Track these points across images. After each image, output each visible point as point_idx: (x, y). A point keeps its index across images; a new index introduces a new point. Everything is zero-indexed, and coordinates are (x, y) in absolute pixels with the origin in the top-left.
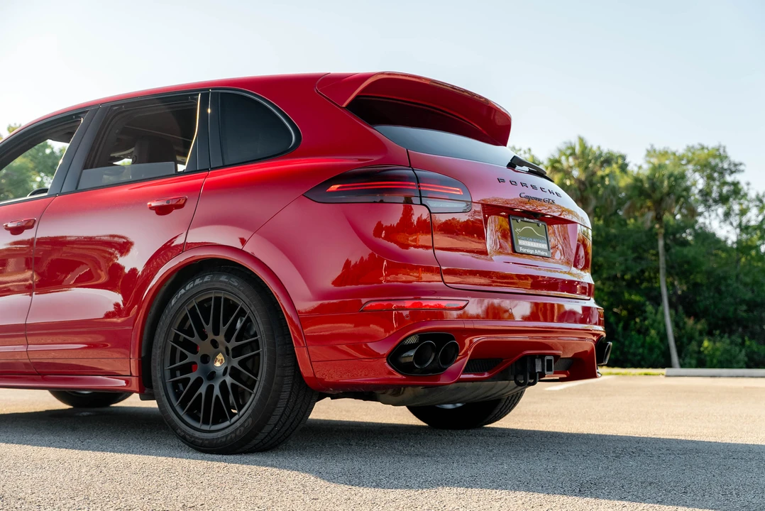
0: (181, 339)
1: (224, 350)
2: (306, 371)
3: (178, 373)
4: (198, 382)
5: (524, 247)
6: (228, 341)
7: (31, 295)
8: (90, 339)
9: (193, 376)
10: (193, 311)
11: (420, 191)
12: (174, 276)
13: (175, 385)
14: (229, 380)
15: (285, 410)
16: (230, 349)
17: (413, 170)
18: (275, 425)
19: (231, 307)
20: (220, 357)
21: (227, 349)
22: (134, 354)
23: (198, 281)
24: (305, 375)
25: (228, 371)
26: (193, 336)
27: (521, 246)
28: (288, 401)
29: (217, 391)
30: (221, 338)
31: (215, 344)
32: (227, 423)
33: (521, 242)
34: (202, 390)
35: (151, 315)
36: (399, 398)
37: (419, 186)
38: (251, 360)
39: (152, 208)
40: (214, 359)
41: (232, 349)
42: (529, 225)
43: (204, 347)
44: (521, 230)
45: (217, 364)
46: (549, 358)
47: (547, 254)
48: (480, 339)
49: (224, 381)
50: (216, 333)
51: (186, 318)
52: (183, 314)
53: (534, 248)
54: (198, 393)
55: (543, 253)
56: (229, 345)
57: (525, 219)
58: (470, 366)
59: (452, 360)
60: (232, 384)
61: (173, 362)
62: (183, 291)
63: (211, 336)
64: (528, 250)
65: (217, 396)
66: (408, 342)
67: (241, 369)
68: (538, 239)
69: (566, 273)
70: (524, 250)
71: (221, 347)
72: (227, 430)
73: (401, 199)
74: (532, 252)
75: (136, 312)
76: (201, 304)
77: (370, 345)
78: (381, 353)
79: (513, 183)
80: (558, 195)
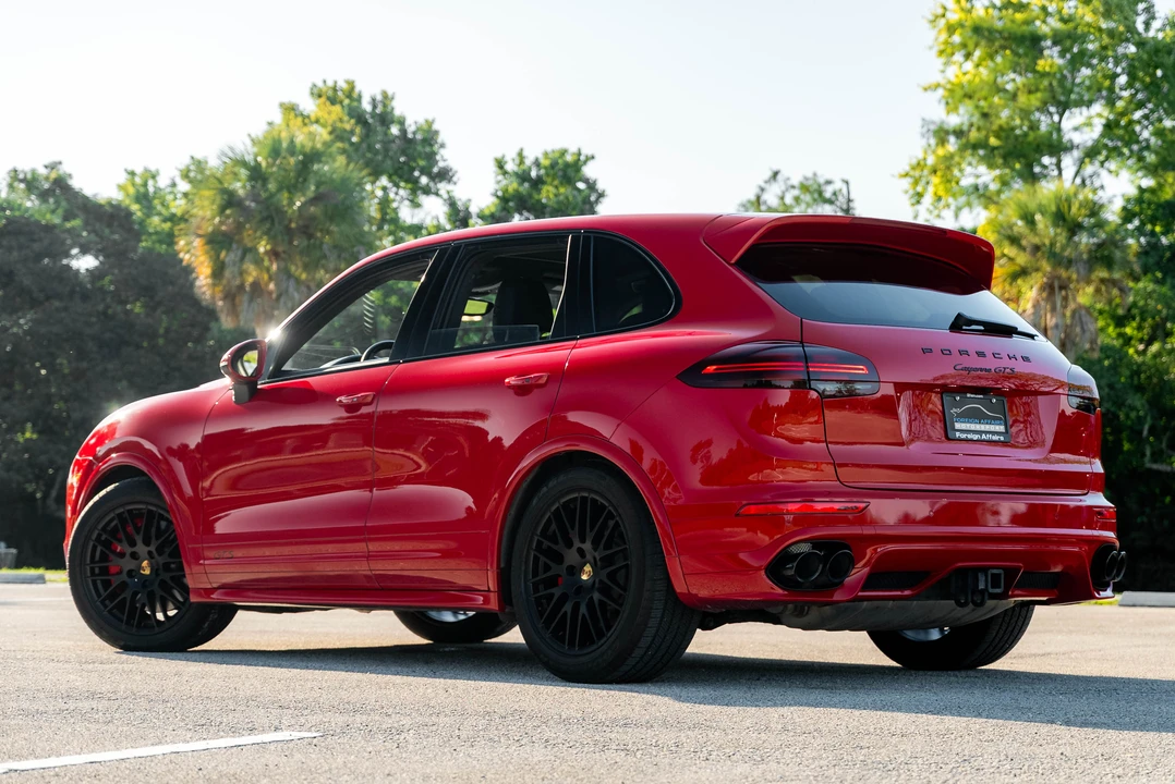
0: (544, 546)
1: (592, 561)
2: (680, 587)
3: (541, 587)
4: (564, 598)
5: (962, 431)
6: (595, 550)
7: (371, 491)
8: (440, 545)
9: (557, 592)
10: (557, 513)
11: (808, 373)
12: (536, 469)
13: (538, 602)
14: (596, 596)
15: (657, 631)
16: (598, 559)
17: (803, 347)
18: (648, 648)
19: (598, 509)
20: (588, 568)
21: (595, 558)
22: (492, 566)
23: (551, 484)
24: (678, 591)
25: (597, 585)
26: (556, 543)
27: (958, 430)
28: (661, 620)
29: (583, 610)
30: (587, 546)
31: (581, 552)
32: (595, 647)
33: (958, 426)
34: (568, 608)
35: (510, 518)
36: (805, 619)
37: (808, 367)
38: (623, 571)
39: (510, 387)
40: (581, 570)
41: (599, 563)
42: (974, 402)
43: (571, 557)
44: (959, 411)
45: (585, 577)
46: (995, 571)
47: (1002, 439)
48: (891, 547)
49: (592, 597)
50: (583, 541)
51: (549, 522)
52: (547, 517)
53: (980, 432)
54: (563, 610)
55: (995, 438)
56: (596, 554)
57: (969, 395)
58: (871, 582)
59: (846, 573)
60: (600, 600)
61: (535, 574)
62: (545, 489)
63: (577, 544)
64: (970, 436)
65: (584, 615)
66: (795, 550)
67: (609, 583)
68: (991, 420)
69: (1036, 461)
70: (964, 436)
71: (589, 557)
72: (593, 654)
73: (789, 384)
74: (976, 437)
75: (493, 513)
76: (565, 505)
77: (742, 556)
78: (756, 565)
79: (946, 352)
80: (1026, 359)
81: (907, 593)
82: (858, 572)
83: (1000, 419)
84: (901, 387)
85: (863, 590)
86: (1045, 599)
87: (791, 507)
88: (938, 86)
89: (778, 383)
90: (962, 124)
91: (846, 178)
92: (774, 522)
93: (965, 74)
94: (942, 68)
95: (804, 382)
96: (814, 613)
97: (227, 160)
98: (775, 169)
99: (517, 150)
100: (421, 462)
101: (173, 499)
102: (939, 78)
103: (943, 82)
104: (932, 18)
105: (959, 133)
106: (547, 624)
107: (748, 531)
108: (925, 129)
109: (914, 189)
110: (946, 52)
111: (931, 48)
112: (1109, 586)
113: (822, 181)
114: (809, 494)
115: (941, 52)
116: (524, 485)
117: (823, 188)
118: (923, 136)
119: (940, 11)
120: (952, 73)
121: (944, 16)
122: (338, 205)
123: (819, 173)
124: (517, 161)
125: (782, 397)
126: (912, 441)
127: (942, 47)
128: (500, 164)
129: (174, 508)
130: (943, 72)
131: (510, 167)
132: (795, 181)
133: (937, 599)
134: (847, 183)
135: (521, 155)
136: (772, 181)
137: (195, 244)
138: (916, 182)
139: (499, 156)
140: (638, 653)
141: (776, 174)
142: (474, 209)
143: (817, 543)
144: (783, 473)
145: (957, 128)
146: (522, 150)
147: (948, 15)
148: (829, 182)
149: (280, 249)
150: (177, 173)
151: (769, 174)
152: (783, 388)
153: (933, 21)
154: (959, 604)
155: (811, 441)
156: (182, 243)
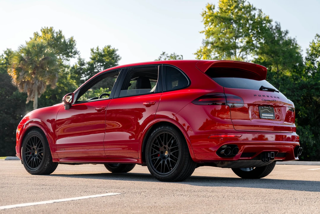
0: (154, 146)
1: (168, 150)
2: (193, 156)
3: (154, 157)
4: (160, 160)
5: (264, 116)
7: (105, 133)
8: (122, 146)
9: (158, 158)
10: (158, 137)
12: (151, 127)
13: (153, 161)
15: (186, 168)
16: (170, 149)
17: (225, 94)
18: (184, 173)
19: (170, 136)
20: (167, 152)
21: (169, 149)
22: (140, 151)
23: (159, 128)
25: (169, 156)
26: (158, 145)
27: (263, 116)
28: (187, 165)
29: (166, 162)
30: (167, 146)
31: (165, 148)
32: (169, 172)
33: (263, 115)
34: (161, 162)
35: (145, 139)
36: (223, 165)
37: (226, 100)
38: (176, 153)
39: (144, 105)
40: (165, 152)
41: (170, 150)
42: (266, 109)
43: (162, 149)
44: (263, 111)
45: (166, 154)
46: (272, 152)
47: (273, 118)
48: (246, 146)
49: (168, 159)
50: (165, 144)
51: (156, 140)
52: (155, 139)
53: (268, 117)
54: (160, 163)
55: (271, 118)
56: (169, 148)
57: (265, 107)
58: (243, 155)
59: (237, 153)
60: (170, 160)
61: (152, 153)
62: (155, 131)
63: (164, 145)
64: (265, 118)
65: (166, 164)
66: (223, 147)
67: (173, 155)
68: (270, 113)
69: (281, 124)
70: (264, 117)
71: (167, 149)
72: (169, 174)
73: (221, 104)
74: (267, 118)
75: (140, 138)
76: (160, 135)
77: (210, 149)
78: (214, 151)
79: (260, 96)
80: (278, 98)
81: (250, 158)
82: (240, 153)
83: (272, 113)
84: (249, 105)
85: (241, 157)
86: (282, 160)
87: (223, 136)
88: (204, 31)
89: (218, 104)
90: (213, 41)
91: (182, 55)
92: (217, 140)
93: (211, 28)
94: (205, 27)
95: (225, 103)
96: (226, 163)
97: (21, 49)
98: (164, 52)
99: (97, 47)
100: (120, 124)
101: (48, 134)
102: (204, 30)
103: (205, 31)
104: (202, 14)
105: (212, 43)
106: (155, 167)
107: (209, 142)
108: (203, 42)
109: (198, 57)
110: (206, 23)
111: (202, 22)
112: (297, 156)
113: (176, 55)
114: (226, 132)
115: (205, 23)
116: (149, 130)
117: (176, 57)
118: (202, 43)
119: (204, 12)
120: (207, 28)
121: (205, 14)
122: (50, 60)
123: (175, 53)
124: (97, 49)
125: (219, 108)
126: (252, 119)
127: (205, 22)
128: (92, 50)
129: (48, 136)
130: (205, 28)
131: (95, 51)
132: (169, 55)
133: (257, 160)
134: (182, 56)
135: (98, 48)
136: (163, 55)
137: (12, 70)
138: (199, 56)
139: (92, 48)
140: (181, 174)
141: (164, 53)
142: (85, 62)
143: (228, 145)
144: (220, 127)
145: (211, 42)
146: (98, 46)
147: (207, 14)
148: (178, 56)
149: (35, 72)
150: (3, 53)
151: (162, 53)
152: (219, 105)
153: (203, 15)
154: (262, 161)
155: (226, 119)
156: (9, 70)
